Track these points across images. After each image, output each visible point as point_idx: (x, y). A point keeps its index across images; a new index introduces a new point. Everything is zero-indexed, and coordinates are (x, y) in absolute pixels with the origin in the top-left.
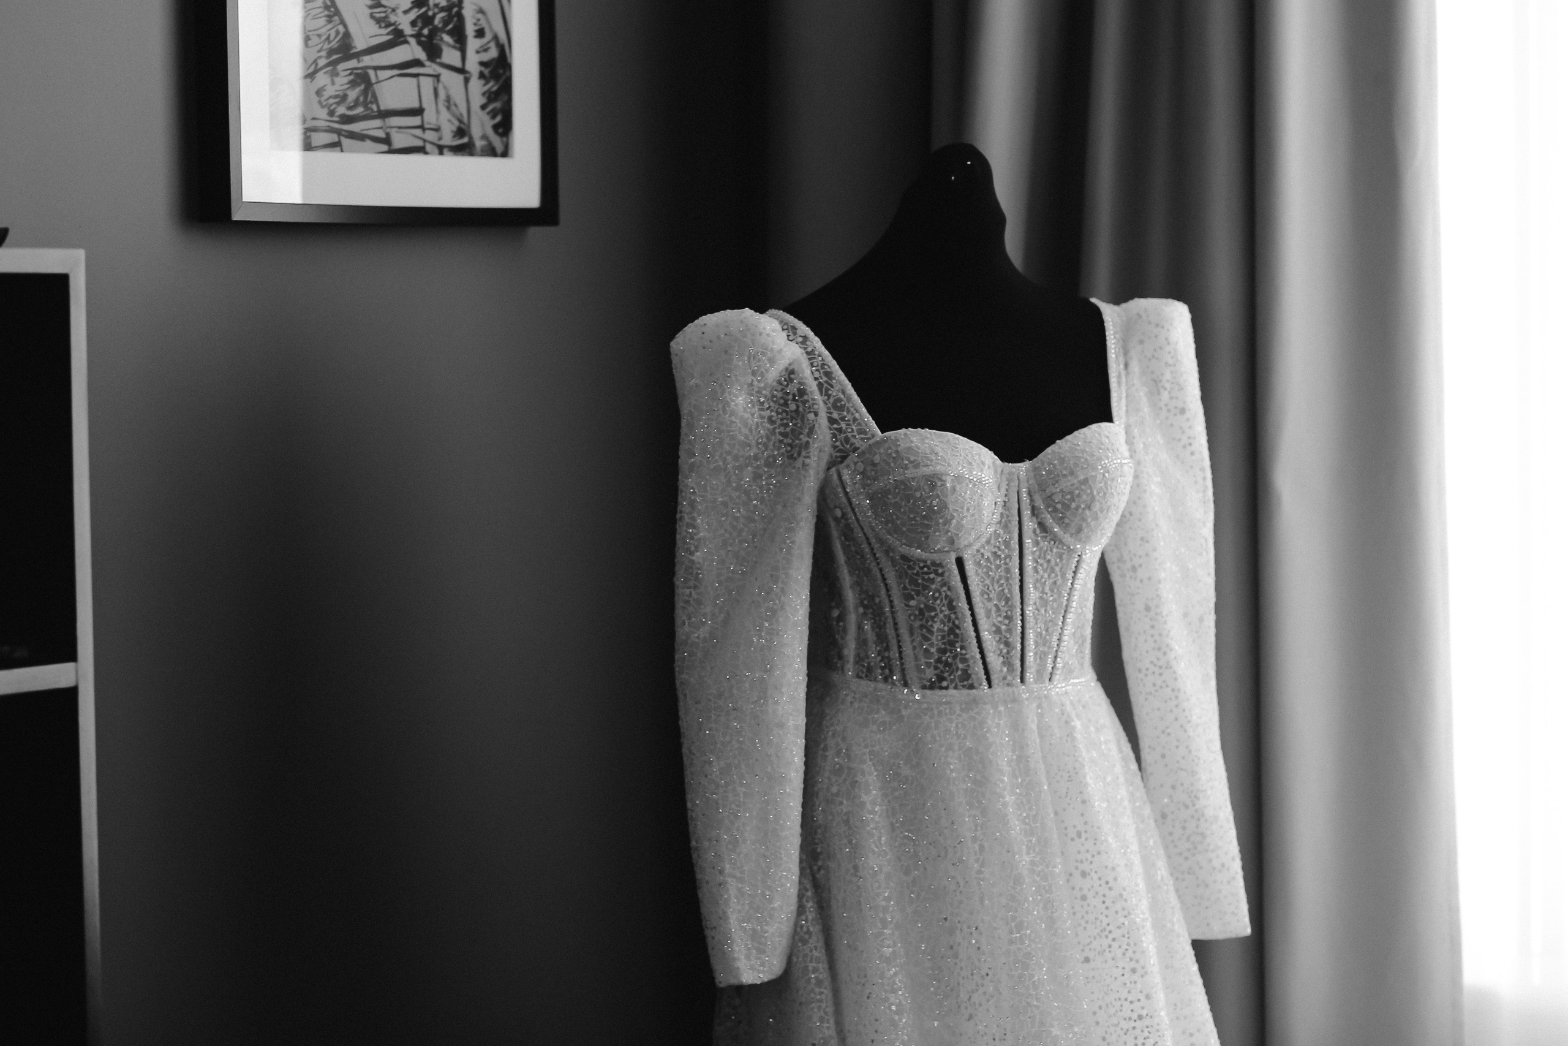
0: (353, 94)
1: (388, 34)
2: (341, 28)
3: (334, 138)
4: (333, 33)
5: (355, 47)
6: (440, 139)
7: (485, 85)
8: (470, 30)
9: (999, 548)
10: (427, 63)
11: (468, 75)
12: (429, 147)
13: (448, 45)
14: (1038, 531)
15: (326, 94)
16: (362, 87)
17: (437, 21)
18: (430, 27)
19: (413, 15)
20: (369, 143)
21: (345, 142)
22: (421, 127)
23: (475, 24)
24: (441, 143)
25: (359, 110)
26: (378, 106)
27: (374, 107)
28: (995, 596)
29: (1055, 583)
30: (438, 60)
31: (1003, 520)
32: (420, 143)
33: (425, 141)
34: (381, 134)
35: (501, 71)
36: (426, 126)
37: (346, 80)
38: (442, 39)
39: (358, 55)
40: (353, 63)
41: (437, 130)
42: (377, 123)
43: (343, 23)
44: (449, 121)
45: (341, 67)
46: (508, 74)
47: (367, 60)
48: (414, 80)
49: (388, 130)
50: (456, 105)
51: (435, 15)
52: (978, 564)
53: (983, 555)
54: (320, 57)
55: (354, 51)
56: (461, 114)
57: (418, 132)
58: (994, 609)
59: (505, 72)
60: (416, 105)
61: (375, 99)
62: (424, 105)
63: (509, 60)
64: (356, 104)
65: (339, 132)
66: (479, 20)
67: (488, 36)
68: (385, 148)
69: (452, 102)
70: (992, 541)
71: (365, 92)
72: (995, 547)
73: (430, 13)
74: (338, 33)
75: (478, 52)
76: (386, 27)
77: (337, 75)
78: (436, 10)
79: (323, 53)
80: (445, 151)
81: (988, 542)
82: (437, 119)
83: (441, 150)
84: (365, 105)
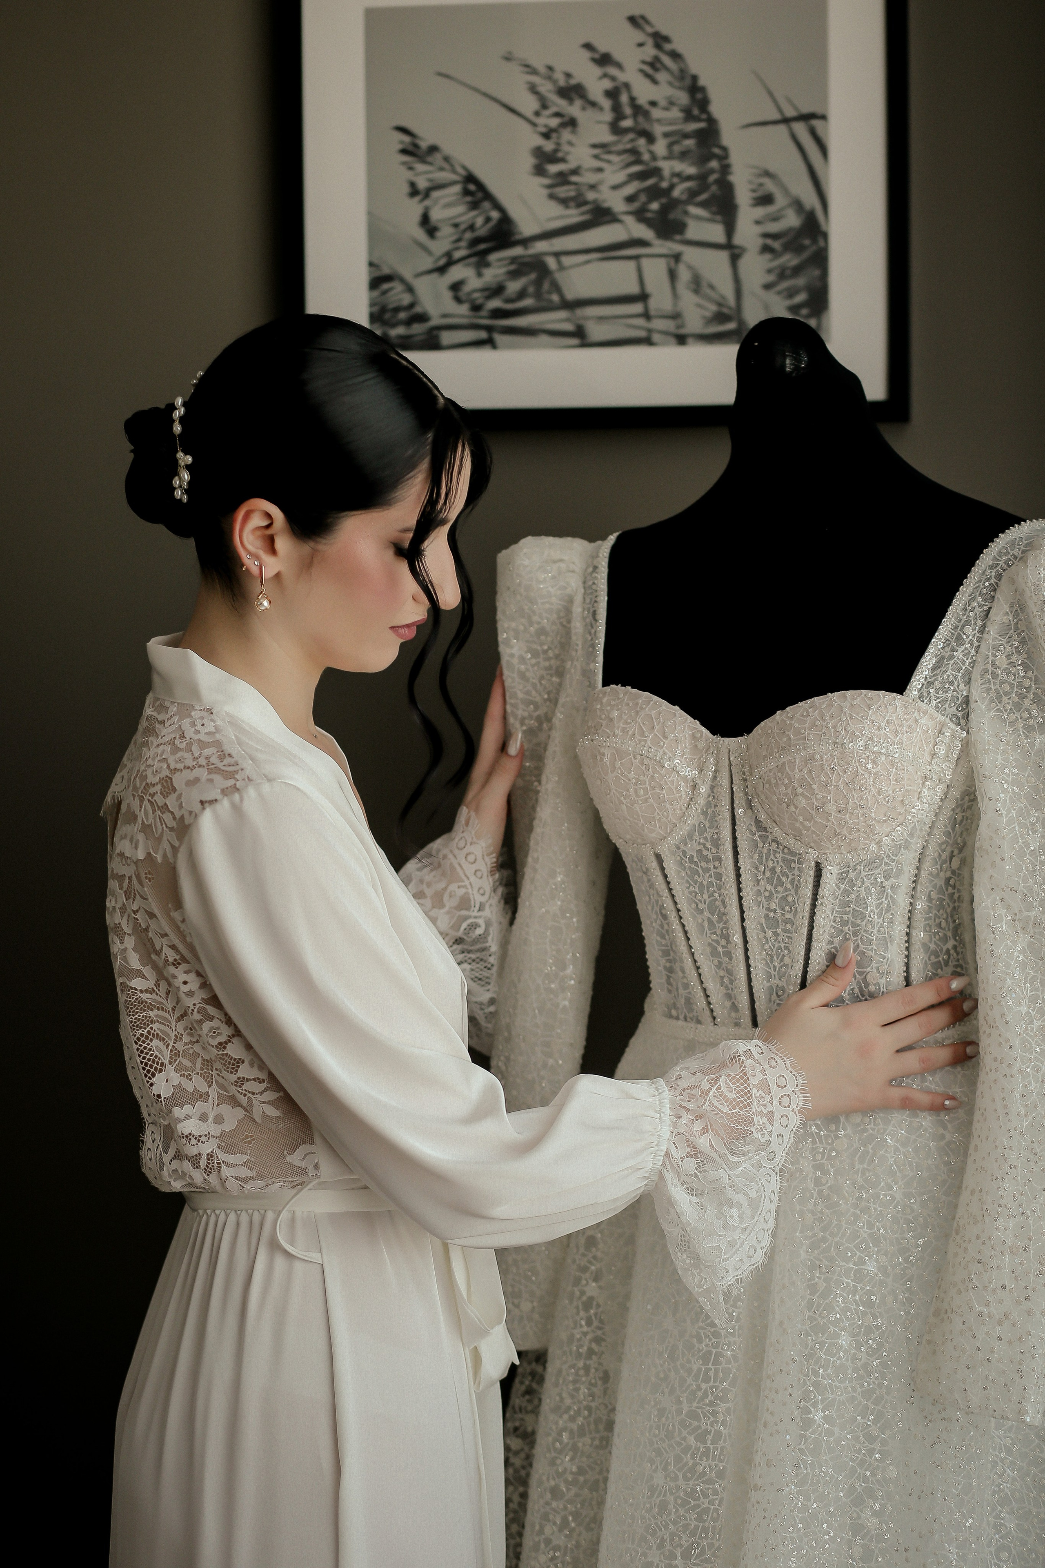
0: (513, 287)
1: (583, 214)
2: (495, 215)
3: (483, 335)
4: (480, 221)
5: (521, 233)
6: (679, 327)
7: (771, 260)
8: (743, 196)
9: (704, 845)
10: (657, 242)
11: (736, 251)
12: (656, 337)
13: (699, 218)
14: (754, 829)
15: (467, 288)
16: (533, 276)
17: (676, 193)
18: (664, 200)
19: (630, 189)
20: (544, 338)
21: (498, 338)
22: (646, 315)
23: (754, 191)
24: (682, 331)
25: (528, 302)
26: (562, 296)
27: (555, 298)
28: (706, 906)
29: (785, 898)
30: (678, 237)
31: (709, 811)
32: (642, 334)
33: (650, 331)
34: (569, 327)
35: (807, 242)
36: (652, 312)
37: (503, 270)
38: (686, 213)
39: (525, 242)
40: (517, 251)
41: (676, 316)
42: (562, 314)
43: (497, 206)
44: (699, 306)
45: (493, 257)
46: (821, 243)
47: (541, 246)
48: (631, 265)
49: (582, 322)
50: (712, 287)
51: (672, 187)
52: (681, 864)
53: (684, 853)
54: (457, 249)
55: (518, 237)
56: (723, 297)
57: (641, 322)
58: (706, 924)
59: (815, 241)
60: (634, 289)
61: (556, 287)
62: (649, 289)
63: (824, 227)
64: (522, 294)
65: (489, 329)
66: (761, 185)
67: (781, 201)
68: (575, 341)
69: (704, 284)
70: (696, 836)
71: (538, 283)
72: (699, 844)
73: (665, 185)
74: (488, 219)
75: (758, 222)
76: (579, 205)
77: (488, 265)
78: (676, 180)
79: (463, 244)
80: (690, 340)
81: (690, 836)
82: (675, 305)
83: (681, 340)
84: (538, 295)
